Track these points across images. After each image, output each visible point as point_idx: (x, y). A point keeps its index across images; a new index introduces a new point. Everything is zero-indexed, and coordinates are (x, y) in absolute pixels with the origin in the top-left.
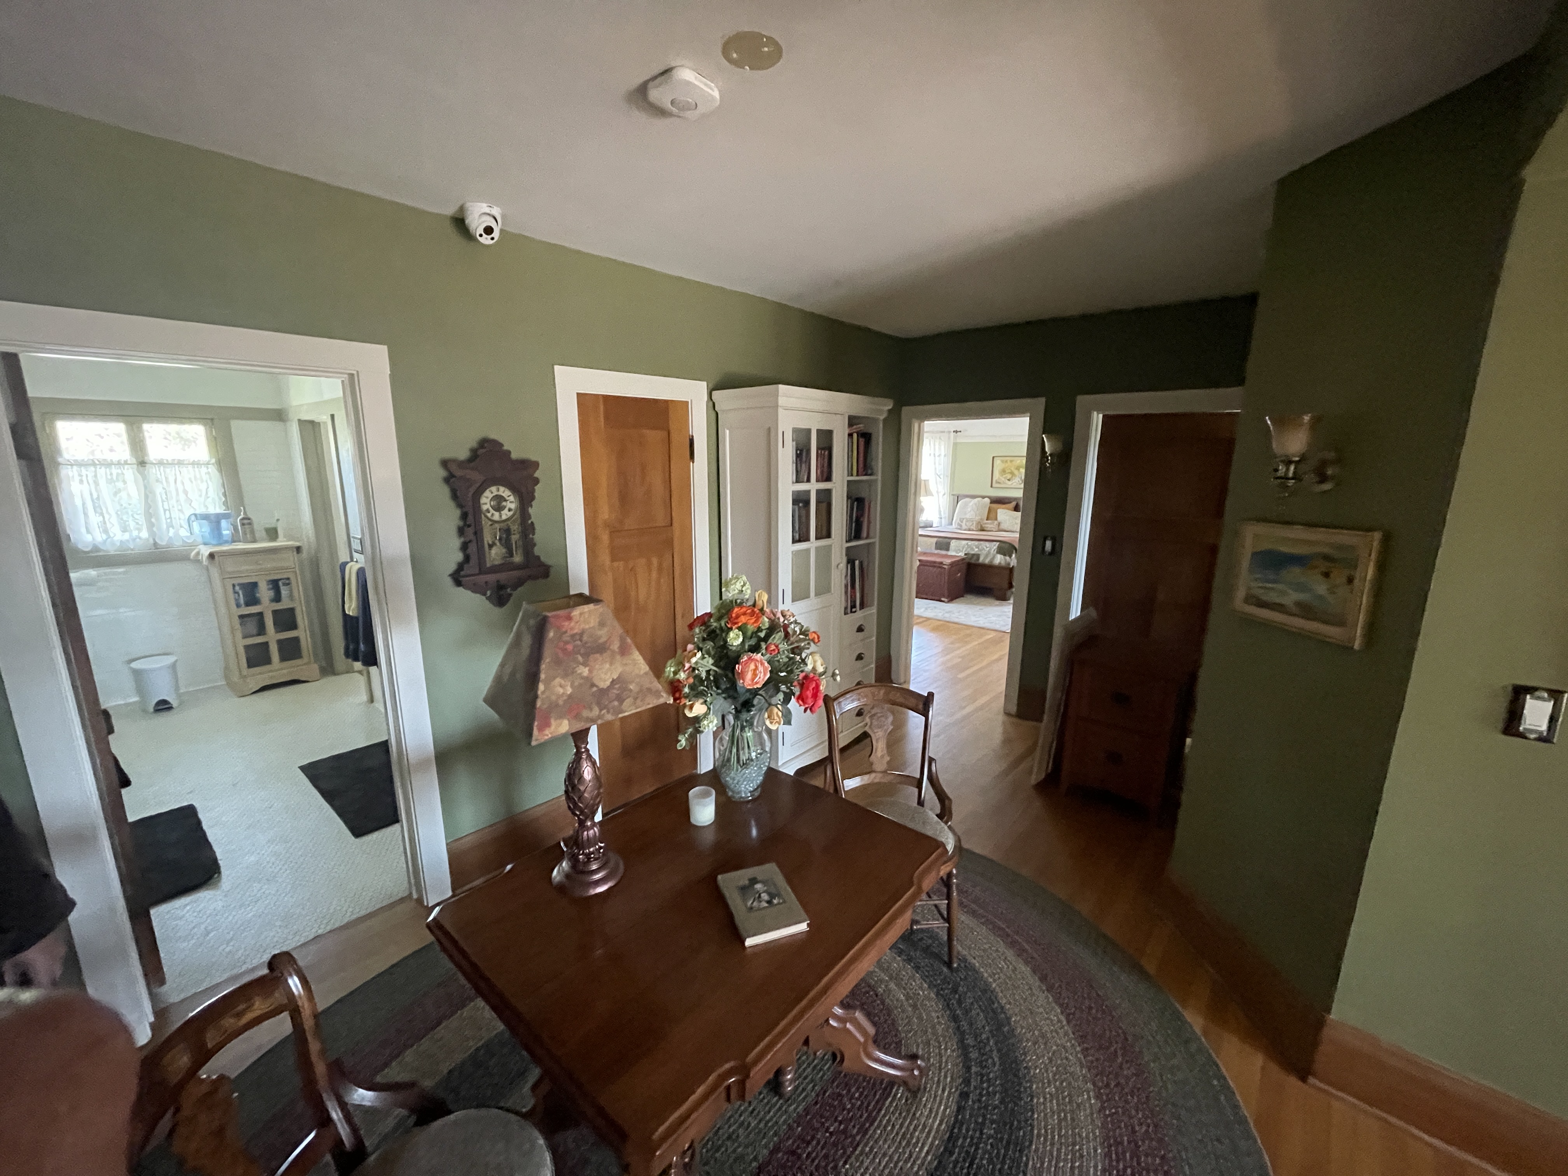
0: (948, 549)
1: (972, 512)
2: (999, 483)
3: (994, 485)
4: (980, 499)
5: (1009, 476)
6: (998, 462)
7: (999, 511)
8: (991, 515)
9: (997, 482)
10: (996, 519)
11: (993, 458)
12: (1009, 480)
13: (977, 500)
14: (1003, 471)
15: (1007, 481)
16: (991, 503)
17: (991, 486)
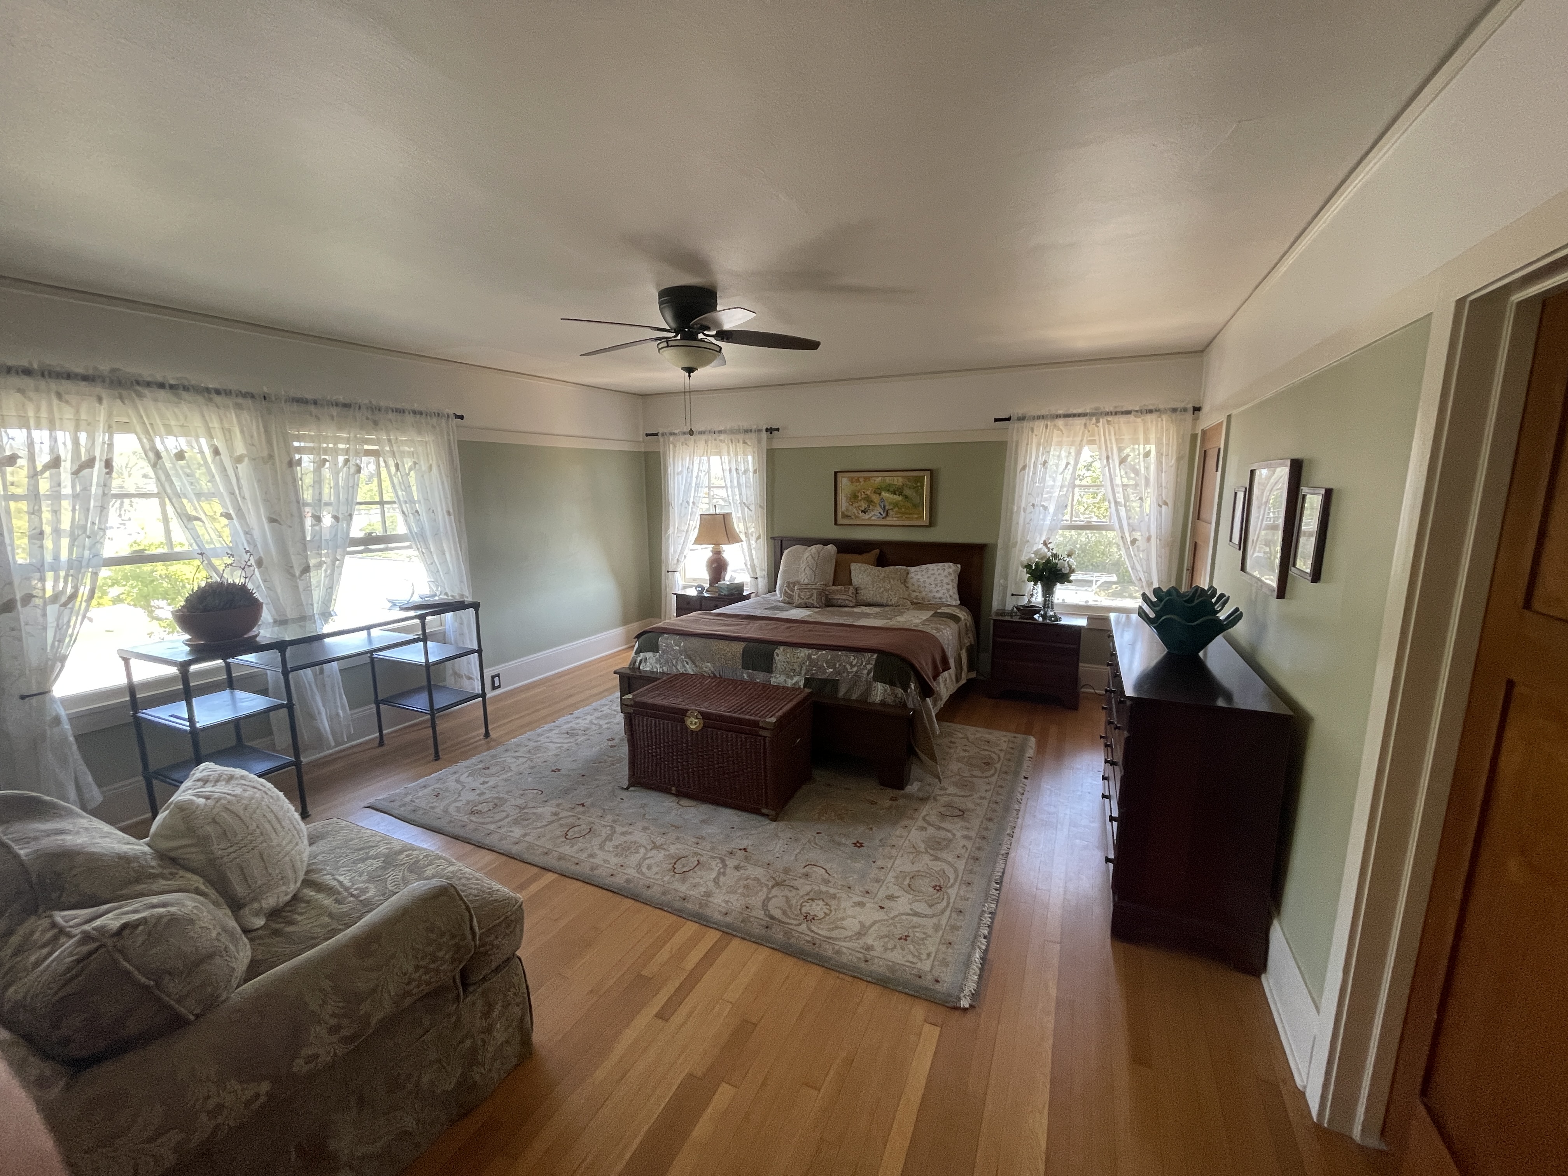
0: (769, 668)
1: (808, 571)
2: (848, 517)
3: (840, 521)
4: (819, 546)
5: (864, 505)
6: (844, 481)
7: (854, 567)
8: (841, 576)
9: (845, 516)
10: (851, 584)
11: (836, 473)
12: (864, 512)
13: (814, 548)
14: (854, 497)
15: (861, 514)
16: (839, 552)
17: (836, 523)
